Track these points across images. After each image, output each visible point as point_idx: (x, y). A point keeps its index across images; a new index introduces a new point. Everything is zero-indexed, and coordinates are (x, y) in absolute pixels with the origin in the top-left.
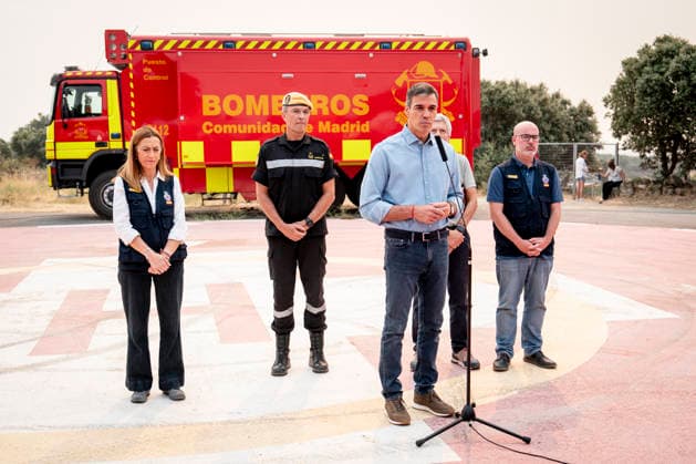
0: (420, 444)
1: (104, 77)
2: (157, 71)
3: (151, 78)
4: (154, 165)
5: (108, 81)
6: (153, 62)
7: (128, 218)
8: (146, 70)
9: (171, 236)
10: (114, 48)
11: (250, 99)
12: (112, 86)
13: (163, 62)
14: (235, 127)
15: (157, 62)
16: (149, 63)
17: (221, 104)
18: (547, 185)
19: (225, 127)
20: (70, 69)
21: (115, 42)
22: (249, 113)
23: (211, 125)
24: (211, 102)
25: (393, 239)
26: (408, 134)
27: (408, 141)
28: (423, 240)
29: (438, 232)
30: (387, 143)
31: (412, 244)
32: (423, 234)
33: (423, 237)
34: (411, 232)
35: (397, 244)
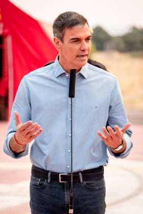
25: (33, 177)
26: (57, 65)
27: (55, 73)
28: (60, 182)
29: (80, 174)
30: (32, 75)
31: (49, 185)
32: (60, 175)
33: (60, 178)
34: (48, 171)
35: (34, 183)
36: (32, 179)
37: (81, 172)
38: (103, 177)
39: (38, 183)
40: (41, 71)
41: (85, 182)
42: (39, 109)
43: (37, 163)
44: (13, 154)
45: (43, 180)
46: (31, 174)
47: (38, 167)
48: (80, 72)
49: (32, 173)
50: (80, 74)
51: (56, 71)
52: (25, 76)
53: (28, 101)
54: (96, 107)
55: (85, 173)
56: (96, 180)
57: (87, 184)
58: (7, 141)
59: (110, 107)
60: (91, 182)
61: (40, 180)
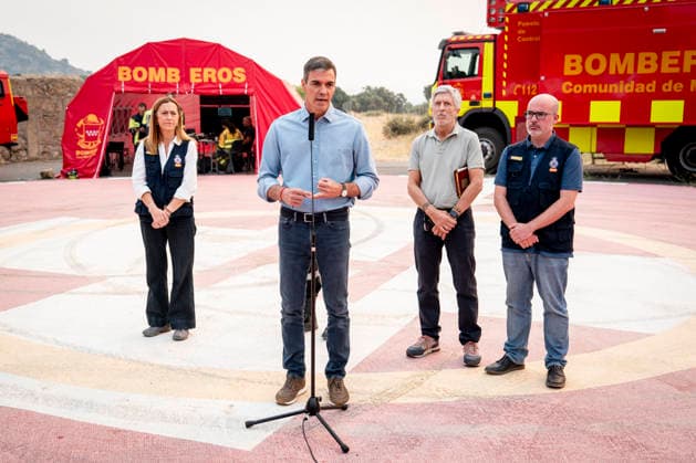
0: (249, 425)
1: (483, 40)
2: (530, 31)
3: (524, 40)
4: (173, 128)
5: (486, 44)
6: (527, 24)
7: (144, 176)
8: (521, 32)
9: (176, 195)
10: (493, 12)
11: (615, 57)
12: (489, 49)
13: (537, 24)
14: (595, 86)
15: (532, 24)
16: (524, 24)
17: (583, 64)
18: (553, 170)
19: (585, 86)
20: (457, 34)
21: (495, 7)
22: (612, 71)
23: (571, 84)
24: (573, 61)
26: (304, 110)
27: (302, 117)
28: (305, 221)
29: (325, 215)
30: (280, 120)
32: (305, 214)
33: (305, 218)
34: (294, 211)
35: (282, 222)
37: (325, 212)
39: (286, 222)
41: (329, 222)
43: (284, 204)
44: (268, 199)
45: (290, 219)
48: (324, 116)
50: (325, 118)
51: (303, 115)
52: (273, 122)
55: (329, 213)
56: (340, 220)
57: (331, 224)
60: (335, 222)
61: (287, 219)
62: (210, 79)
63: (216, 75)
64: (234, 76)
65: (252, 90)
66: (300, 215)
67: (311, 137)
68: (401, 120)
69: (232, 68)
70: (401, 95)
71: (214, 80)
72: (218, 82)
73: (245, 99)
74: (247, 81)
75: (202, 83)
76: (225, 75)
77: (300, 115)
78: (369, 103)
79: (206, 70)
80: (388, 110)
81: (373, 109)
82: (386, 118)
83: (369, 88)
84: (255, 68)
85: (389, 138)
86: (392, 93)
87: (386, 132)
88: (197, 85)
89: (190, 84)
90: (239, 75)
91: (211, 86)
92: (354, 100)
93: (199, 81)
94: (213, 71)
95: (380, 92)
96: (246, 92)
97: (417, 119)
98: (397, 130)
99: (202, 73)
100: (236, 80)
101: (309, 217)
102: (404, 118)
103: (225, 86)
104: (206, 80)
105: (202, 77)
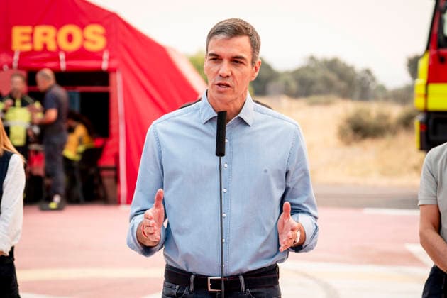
25: (167, 283)
26: (205, 105)
27: (202, 117)
28: (210, 290)
29: (242, 278)
30: (166, 120)
31: (192, 295)
32: (209, 279)
33: (209, 284)
34: (191, 274)
35: (169, 292)
36: (165, 285)
37: (243, 275)
38: (277, 283)
39: (175, 292)
40: (178, 114)
41: (248, 290)
42: (175, 174)
43: (172, 261)
44: (142, 249)
45: (182, 288)
46: (164, 279)
47: (175, 266)
48: (239, 115)
49: (165, 276)
50: (240, 118)
51: (203, 113)
52: (154, 123)
53: (158, 162)
54: (266, 171)
55: (249, 276)
56: (267, 287)
57: (252, 293)
58: (132, 229)
59: (287, 173)
60: (260, 290)
61: (177, 287)
62: (45, 45)
63: (56, 39)
64: (85, 39)
65: (115, 63)
66: (201, 280)
67: (220, 152)
68: (368, 114)
69: (82, 27)
70: (368, 72)
71: (52, 47)
72: (59, 49)
73: (103, 77)
74: (108, 47)
75: (33, 52)
76: (70, 38)
77: (200, 112)
78: (312, 83)
79: (39, 30)
80: (346, 95)
81: (319, 92)
82: (343, 109)
83: (312, 58)
84: (122, 27)
85: (348, 143)
86: (352, 68)
87: (342, 134)
88: (23, 55)
89: (12, 53)
90: (94, 38)
91: (47, 55)
92: (289, 78)
93: (27, 47)
94: (51, 30)
95: (332, 65)
96: (105, 65)
97: (396, 112)
98: (360, 131)
99: (32, 35)
100: (90, 47)
101: (216, 283)
102: (373, 110)
103: (70, 56)
104: (38, 46)
105: (32, 41)
